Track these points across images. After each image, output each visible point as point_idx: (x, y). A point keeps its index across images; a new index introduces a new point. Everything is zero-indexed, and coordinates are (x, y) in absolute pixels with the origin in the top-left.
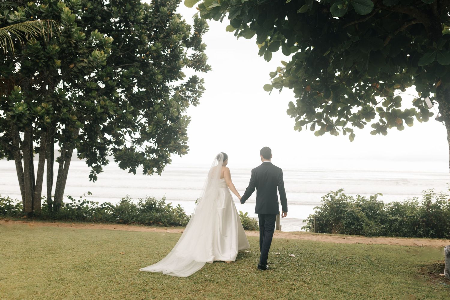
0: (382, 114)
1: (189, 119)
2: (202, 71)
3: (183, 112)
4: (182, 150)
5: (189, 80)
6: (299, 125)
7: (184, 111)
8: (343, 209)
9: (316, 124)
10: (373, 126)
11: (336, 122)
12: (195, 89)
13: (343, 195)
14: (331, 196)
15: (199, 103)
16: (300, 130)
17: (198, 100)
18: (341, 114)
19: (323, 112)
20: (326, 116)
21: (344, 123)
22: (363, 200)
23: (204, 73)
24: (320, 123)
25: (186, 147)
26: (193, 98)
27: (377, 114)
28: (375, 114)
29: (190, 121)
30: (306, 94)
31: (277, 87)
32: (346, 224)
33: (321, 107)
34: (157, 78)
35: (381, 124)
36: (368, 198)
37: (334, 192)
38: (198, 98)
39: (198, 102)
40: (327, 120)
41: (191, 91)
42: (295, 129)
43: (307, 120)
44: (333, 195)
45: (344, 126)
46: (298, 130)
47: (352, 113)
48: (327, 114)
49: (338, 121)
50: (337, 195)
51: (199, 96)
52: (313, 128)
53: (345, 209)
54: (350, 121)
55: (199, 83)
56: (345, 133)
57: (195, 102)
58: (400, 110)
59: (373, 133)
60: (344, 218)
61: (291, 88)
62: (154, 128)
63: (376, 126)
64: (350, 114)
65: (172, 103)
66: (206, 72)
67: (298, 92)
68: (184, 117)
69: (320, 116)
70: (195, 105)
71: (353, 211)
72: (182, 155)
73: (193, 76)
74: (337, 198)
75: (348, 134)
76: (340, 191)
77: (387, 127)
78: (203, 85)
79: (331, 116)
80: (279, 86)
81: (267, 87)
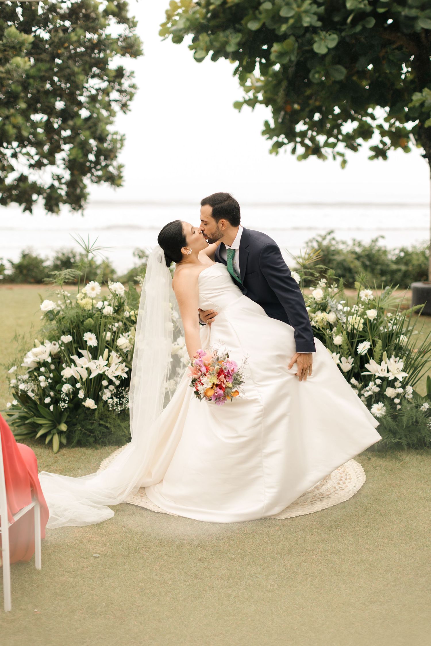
0: (383, 133)
2: (130, 56)
4: (117, 181)
6: (276, 147)
7: (111, 123)
8: (332, 258)
9: (299, 145)
10: (371, 148)
11: (324, 142)
13: (334, 239)
14: (317, 241)
15: (130, 110)
16: (277, 153)
17: (130, 105)
18: (329, 134)
19: (308, 130)
20: (312, 135)
21: (334, 145)
22: (360, 245)
23: (133, 59)
24: (302, 143)
25: (120, 177)
28: (372, 132)
30: (286, 113)
31: (249, 105)
33: (305, 123)
35: (381, 146)
37: (320, 236)
38: (129, 103)
39: (129, 108)
40: (312, 139)
41: (119, 91)
42: (271, 152)
43: (286, 141)
44: (320, 239)
45: (334, 149)
46: (274, 153)
48: (313, 131)
49: (326, 142)
50: (325, 239)
51: (131, 99)
52: (294, 151)
53: (334, 258)
54: (342, 142)
55: (128, 77)
56: (334, 158)
57: (124, 106)
58: (404, 128)
59: (371, 158)
61: (267, 106)
63: (375, 149)
64: (341, 134)
66: (137, 59)
67: (276, 113)
68: (114, 133)
69: (303, 134)
70: (125, 112)
71: (344, 260)
73: (118, 67)
74: (325, 243)
75: (339, 159)
76: (329, 233)
77: (389, 149)
78: (134, 81)
79: (318, 134)
80: (252, 103)
81: (238, 105)
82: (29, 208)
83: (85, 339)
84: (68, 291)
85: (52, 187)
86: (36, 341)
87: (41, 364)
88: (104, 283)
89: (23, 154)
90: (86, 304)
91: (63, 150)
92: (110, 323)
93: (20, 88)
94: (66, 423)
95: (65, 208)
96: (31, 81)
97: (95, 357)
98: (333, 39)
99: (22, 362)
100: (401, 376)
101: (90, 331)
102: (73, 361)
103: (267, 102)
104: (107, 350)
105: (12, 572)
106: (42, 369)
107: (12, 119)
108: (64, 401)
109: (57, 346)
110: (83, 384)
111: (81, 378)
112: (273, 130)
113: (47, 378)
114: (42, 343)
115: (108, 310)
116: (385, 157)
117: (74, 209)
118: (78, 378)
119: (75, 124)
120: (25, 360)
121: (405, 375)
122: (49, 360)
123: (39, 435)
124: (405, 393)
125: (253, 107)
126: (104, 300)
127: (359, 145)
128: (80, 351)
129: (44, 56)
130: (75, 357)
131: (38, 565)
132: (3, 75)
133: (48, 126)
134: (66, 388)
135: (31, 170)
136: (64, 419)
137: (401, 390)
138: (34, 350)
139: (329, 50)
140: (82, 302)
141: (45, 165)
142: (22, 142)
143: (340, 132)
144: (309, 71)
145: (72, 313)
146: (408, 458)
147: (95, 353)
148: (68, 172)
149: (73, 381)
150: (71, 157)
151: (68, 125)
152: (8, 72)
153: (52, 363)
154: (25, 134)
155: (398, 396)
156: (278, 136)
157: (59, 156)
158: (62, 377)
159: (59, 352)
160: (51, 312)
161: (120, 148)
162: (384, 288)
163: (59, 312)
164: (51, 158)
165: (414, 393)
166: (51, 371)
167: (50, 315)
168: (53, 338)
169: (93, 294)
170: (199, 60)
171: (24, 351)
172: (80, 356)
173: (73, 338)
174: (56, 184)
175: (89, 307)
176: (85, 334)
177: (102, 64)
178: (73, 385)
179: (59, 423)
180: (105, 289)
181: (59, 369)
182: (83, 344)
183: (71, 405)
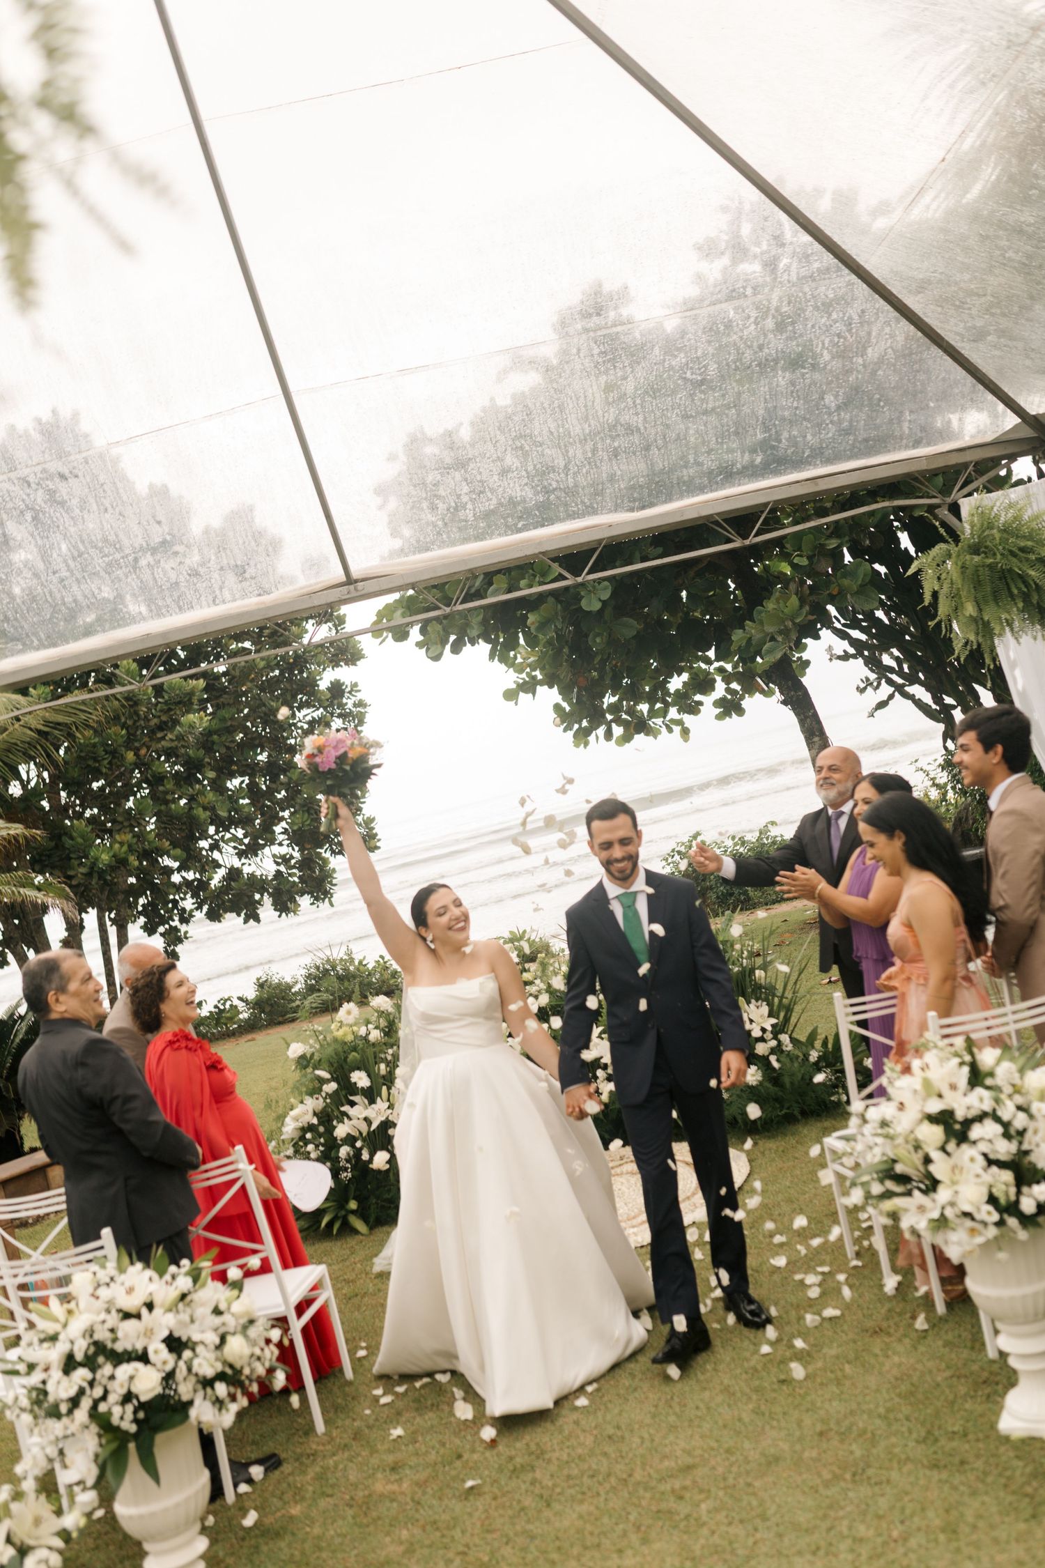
0: (728, 679)
2: (347, 664)
6: (582, 737)
9: (614, 725)
10: (717, 704)
11: (649, 712)
12: (349, 711)
13: (703, 842)
14: (680, 852)
16: (586, 744)
18: (652, 699)
19: (620, 700)
20: (629, 707)
21: (665, 713)
23: (352, 667)
24: (618, 721)
25: (376, 836)
27: (718, 679)
28: (714, 681)
30: (581, 688)
31: (526, 692)
32: (718, 897)
33: (613, 694)
35: (730, 697)
36: (752, 837)
37: (683, 843)
40: (631, 712)
41: (340, 716)
42: (577, 745)
43: (593, 725)
44: (683, 849)
45: (665, 718)
46: (583, 745)
47: (672, 691)
48: (628, 701)
49: (651, 710)
50: (690, 847)
51: (361, 722)
52: (609, 735)
54: (674, 706)
55: (350, 692)
56: (670, 730)
59: (719, 717)
60: (711, 888)
61: (551, 687)
63: (720, 703)
64: (669, 695)
66: (358, 665)
67: (564, 692)
69: (615, 708)
73: (333, 683)
75: (677, 729)
77: (742, 698)
78: (360, 696)
79: (636, 704)
80: (529, 687)
81: (510, 695)
82: (253, 916)
83: (353, 1080)
84: (318, 1024)
85: (279, 873)
86: (292, 1100)
87: (304, 1130)
88: (363, 1002)
89: (226, 842)
90: (345, 1035)
91: (283, 819)
92: (381, 1052)
93: (202, 752)
94: (355, 1198)
95: (305, 901)
96: (215, 737)
97: (372, 1101)
98: (605, 588)
99: (281, 1133)
100: (769, 1024)
101: (359, 1069)
102: (345, 1114)
103: (550, 681)
104: (384, 1088)
105: (318, 1392)
106: (309, 1136)
107: (201, 799)
108: (346, 1169)
109: (321, 1100)
110: (364, 1140)
111: (361, 1133)
112: (571, 714)
113: (317, 1146)
114: (302, 1102)
115: (375, 1035)
116: (740, 711)
117: (317, 899)
118: (357, 1134)
119: (290, 779)
120: (285, 1129)
121: (774, 1021)
122: (315, 1121)
123: (323, 1224)
124: (780, 1043)
125: (534, 694)
126: (368, 1022)
127: (700, 703)
128: (351, 1098)
129: (225, 699)
130: (346, 1108)
131: (349, 1373)
132: (173, 744)
133: (253, 790)
134: (344, 1151)
135: (243, 860)
136: (352, 1193)
137: (774, 1043)
138: (292, 1113)
139: (604, 603)
140: (339, 1034)
141: (263, 846)
142: (223, 825)
143: (667, 693)
144: (586, 636)
145: (330, 1051)
146: (805, 1131)
147: (371, 1095)
148: (297, 848)
149: (350, 1140)
150: (295, 828)
151: (282, 784)
152: (180, 738)
153: (320, 1123)
154: (224, 814)
155: (773, 1051)
156: (580, 722)
157: (278, 829)
158: (336, 1139)
159: (327, 1106)
160: (303, 1057)
161: (364, 797)
162: (723, 914)
163: (313, 1055)
164: (269, 836)
165: (792, 1040)
166: (320, 1136)
167: (304, 1062)
168: (314, 1091)
169: (351, 1019)
170: (437, 658)
171: (281, 1118)
172: (353, 1104)
173: (339, 1083)
174: (282, 868)
175: (350, 1038)
176: (352, 1075)
177: (309, 686)
178: (353, 1146)
179: (347, 1202)
180: (367, 1010)
181: (330, 1130)
182: (351, 1089)
183: (356, 1173)
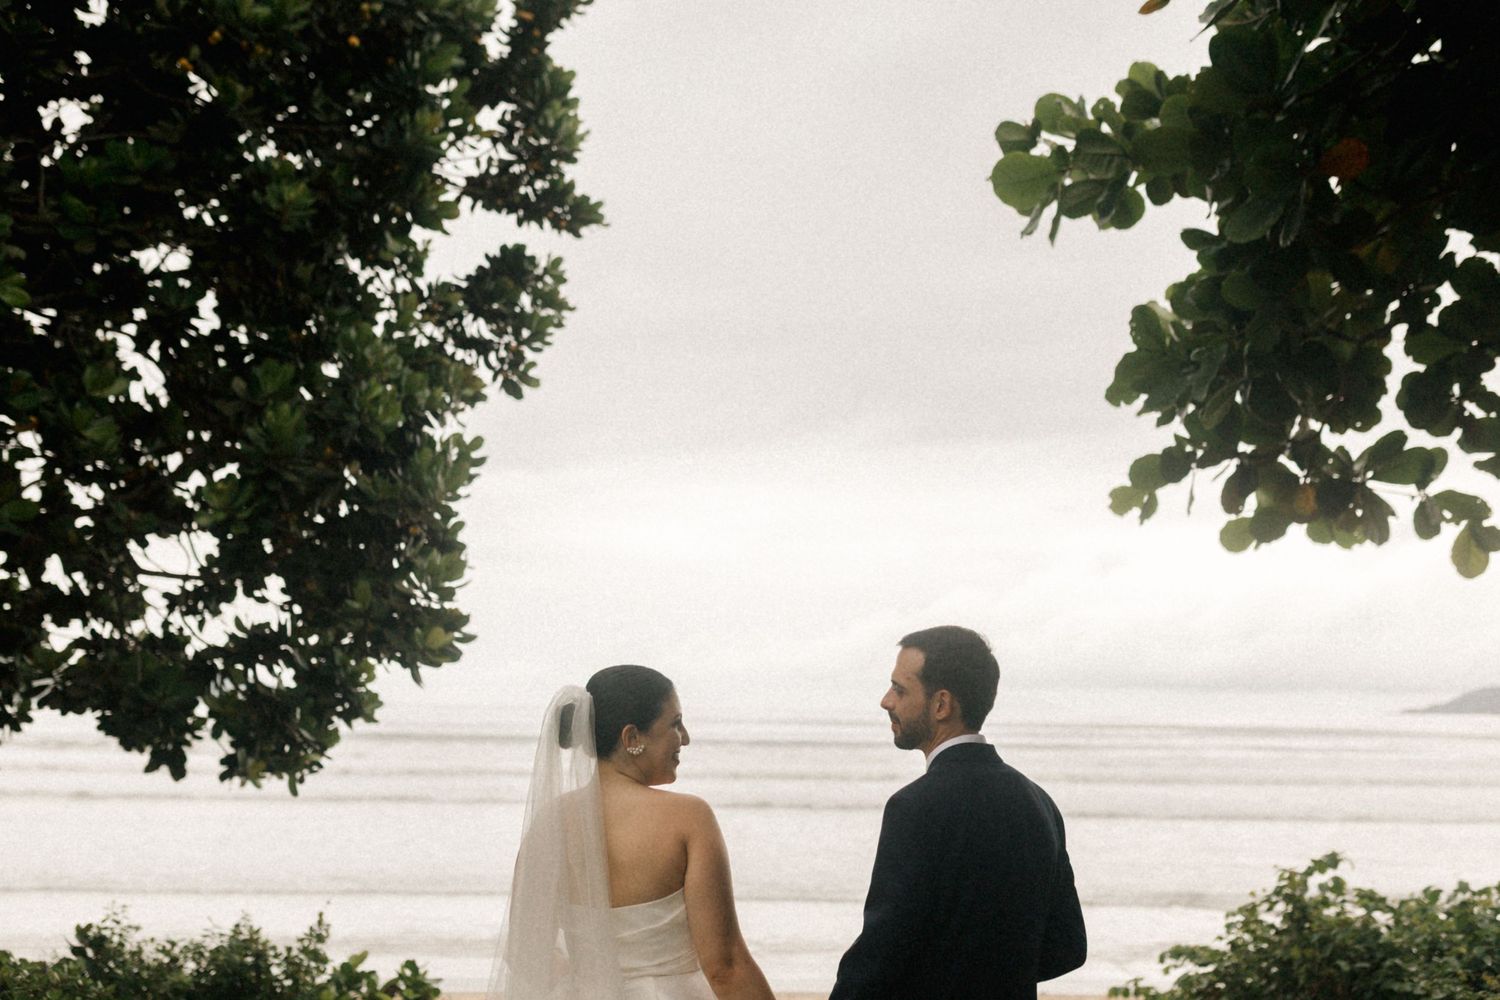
1: (475, 455)
3: (443, 423)
4: (425, 637)
5: (486, 265)
6: (1152, 480)
7: (448, 416)
8: (1396, 987)
11: (1370, 459)
12: (517, 310)
13: (1336, 885)
15: (534, 383)
16: (1148, 510)
17: (533, 364)
21: (1430, 466)
23: (567, 235)
25: (454, 621)
26: (503, 353)
29: (480, 462)
34: (281, 199)
37: (1292, 876)
38: (529, 355)
39: (532, 373)
40: (1308, 449)
41: (491, 317)
42: (1120, 501)
45: (1422, 484)
46: (1136, 512)
53: (1407, 987)
54: (1477, 446)
56: (1426, 523)
57: (516, 378)
62: (241, 500)
64: (1486, 400)
65: (367, 352)
66: (577, 235)
68: (446, 445)
70: (514, 391)
72: (424, 670)
73: (504, 249)
76: (1320, 866)
